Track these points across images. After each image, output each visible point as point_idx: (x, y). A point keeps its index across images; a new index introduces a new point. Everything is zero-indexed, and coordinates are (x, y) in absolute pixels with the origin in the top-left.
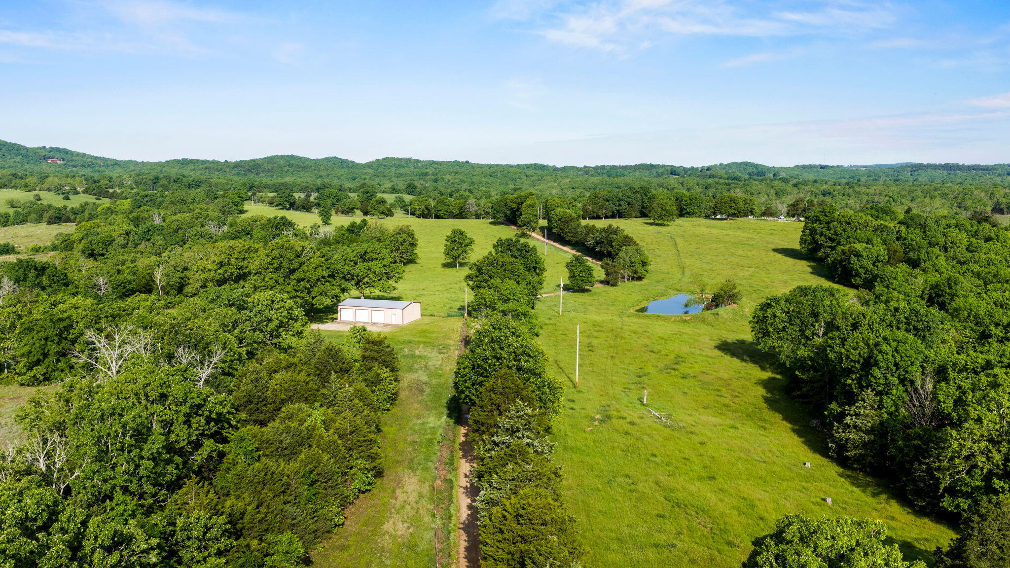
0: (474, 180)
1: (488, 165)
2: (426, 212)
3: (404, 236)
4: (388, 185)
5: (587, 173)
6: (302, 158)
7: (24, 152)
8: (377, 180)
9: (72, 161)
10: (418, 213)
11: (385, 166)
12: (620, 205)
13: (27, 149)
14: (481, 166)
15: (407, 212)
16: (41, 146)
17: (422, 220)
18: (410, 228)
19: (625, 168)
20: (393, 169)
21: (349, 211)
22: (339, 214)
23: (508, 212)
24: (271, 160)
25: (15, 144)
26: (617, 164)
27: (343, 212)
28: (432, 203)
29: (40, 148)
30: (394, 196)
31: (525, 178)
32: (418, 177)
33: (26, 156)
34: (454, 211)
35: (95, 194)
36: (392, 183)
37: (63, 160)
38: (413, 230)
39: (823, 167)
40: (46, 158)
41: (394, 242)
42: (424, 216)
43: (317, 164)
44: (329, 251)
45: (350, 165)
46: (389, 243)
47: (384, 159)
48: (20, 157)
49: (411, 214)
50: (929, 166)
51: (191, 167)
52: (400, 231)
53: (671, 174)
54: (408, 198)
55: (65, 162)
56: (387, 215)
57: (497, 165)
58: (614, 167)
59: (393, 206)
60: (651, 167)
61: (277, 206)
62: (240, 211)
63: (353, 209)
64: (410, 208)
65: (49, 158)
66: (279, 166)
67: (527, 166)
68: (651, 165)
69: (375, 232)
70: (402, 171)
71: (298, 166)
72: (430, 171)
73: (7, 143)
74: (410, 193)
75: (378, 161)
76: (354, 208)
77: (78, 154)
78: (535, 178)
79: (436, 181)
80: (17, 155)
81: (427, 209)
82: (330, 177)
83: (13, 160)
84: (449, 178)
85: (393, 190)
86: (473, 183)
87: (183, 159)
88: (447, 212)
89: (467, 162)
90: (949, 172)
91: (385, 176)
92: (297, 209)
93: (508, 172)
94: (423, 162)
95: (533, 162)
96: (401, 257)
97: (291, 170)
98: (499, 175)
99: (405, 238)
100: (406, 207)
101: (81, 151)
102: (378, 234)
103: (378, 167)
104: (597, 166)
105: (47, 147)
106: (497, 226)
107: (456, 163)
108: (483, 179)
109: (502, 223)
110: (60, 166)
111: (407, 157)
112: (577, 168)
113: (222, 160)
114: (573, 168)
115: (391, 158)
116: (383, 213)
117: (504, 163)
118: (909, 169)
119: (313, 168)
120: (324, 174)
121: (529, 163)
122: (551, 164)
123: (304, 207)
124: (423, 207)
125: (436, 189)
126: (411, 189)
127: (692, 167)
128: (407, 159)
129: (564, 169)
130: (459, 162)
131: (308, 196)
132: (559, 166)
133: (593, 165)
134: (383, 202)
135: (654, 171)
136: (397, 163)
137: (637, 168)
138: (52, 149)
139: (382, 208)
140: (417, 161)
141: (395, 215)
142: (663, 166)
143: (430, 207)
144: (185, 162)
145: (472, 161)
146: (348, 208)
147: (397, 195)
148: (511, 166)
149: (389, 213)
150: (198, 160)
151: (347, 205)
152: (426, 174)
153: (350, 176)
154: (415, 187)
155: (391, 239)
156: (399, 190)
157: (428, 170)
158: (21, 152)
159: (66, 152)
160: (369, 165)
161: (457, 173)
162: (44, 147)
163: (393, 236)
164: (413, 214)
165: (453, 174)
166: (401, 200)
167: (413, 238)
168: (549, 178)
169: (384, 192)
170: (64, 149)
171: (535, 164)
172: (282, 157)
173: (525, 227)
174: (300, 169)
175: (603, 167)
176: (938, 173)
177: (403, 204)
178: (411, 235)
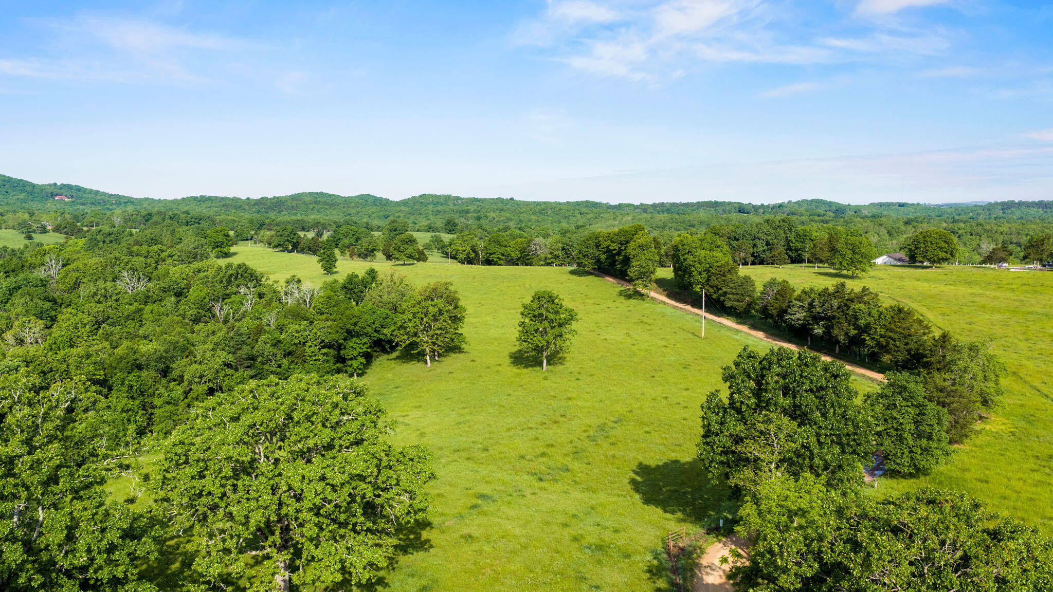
0: (522, 218)
1: (535, 202)
2: (473, 255)
3: (440, 302)
4: (424, 223)
5: (645, 211)
6: (332, 195)
7: (29, 188)
8: (412, 218)
9: (81, 198)
10: (462, 256)
11: (422, 203)
12: (755, 245)
13: (34, 186)
14: (527, 204)
15: (446, 255)
16: (52, 182)
17: (466, 267)
18: (451, 288)
19: (687, 205)
20: (431, 207)
21: (367, 254)
22: (355, 258)
23: (603, 257)
24: (297, 198)
25: (21, 180)
26: (678, 202)
27: (359, 256)
28: (481, 244)
29: (50, 185)
30: (429, 235)
31: (579, 215)
32: (458, 215)
33: (32, 193)
34: (513, 254)
35: (66, 233)
36: (429, 222)
37: (72, 197)
38: (456, 292)
39: (901, 205)
40: (53, 195)
41: (420, 315)
42: (470, 262)
43: (347, 202)
44: (298, 332)
45: (384, 202)
46: (411, 317)
47: (421, 196)
48: (25, 194)
49: (452, 258)
50: (1020, 204)
51: (208, 204)
52: (433, 294)
53: (740, 211)
54: (446, 237)
55: (74, 199)
56: (418, 260)
57: (545, 203)
58: (674, 205)
59: (427, 247)
60: (715, 205)
61: (276, 247)
62: (226, 254)
63: (373, 250)
64: (449, 250)
65: (57, 195)
66: (304, 203)
67: (578, 204)
68: (716, 203)
69: (389, 293)
70: (440, 208)
71: (325, 203)
72: (472, 208)
73: (11, 178)
74: (450, 232)
75: (414, 198)
76: (375, 250)
77: (91, 191)
78: (591, 215)
79: (479, 218)
80: (22, 191)
81: (474, 251)
82: (360, 214)
83: (16, 197)
84: (494, 215)
85: (430, 228)
86: (521, 221)
87: (201, 196)
88: (503, 255)
89: (512, 199)
90: (1045, 210)
91: (421, 214)
92: (302, 251)
93: (560, 209)
94: (463, 199)
95: (584, 200)
96: (434, 344)
97: (317, 207)
98: (549, 212)
99: (441, 306)
100: (444, 249)
101: (94, 188)
102: (394, 297)
103: (414, 204)
104: (654, 204)
105: (59, 184)
106: (583, 278)
107: (500, 200)
108: (532, 217)
109: (590, 274)
110: (66, 203)
111: (446, 193)
112: (633, 205)
113: (244, 198)
114: (629, 205)
115: (429, 195)
116: (411, 257)
117: (552, 200)
118: (1000, 207)
119: (342, 205)
120: (353, 211)
121: (580, 200)
122: (604, 201)
123: (310, 249)
124: (468, 248)
125: (480, 227)
126: (451, 227)
127: (762, 205)
128: (445, 196)
129: (620, 207)
130: (503, 199)
131: (320, 235)
132: (613, 203)
133: (651, 203)
134: (412, 241)
135: (720, 209)
136: (435, 200)
137: (700, 205)
138: (64, 186)
139: (410, 250)
140: (457, 198)
141: (430, 258)
142: (730, 203)
143: (477, 248)
144: (203, 200)
145: (517, 198)
146: (367, 250)
147: (433, 234)
148: (560, 204)
149: (421, 257)
150: (216, 197)
151: (365, 245)
152: (468, 212)
153: (382, 214)
154: (456, 225)
155: (415, 310)
156: (437, 228)
157: (469, 208)
158: (26, 188)
159: (79, 189)
160: (405, 203)
161: (502, 210)
162: (55, 184)
163: (419, 303)
164: (454, 257)
165: (498, 212)
166: (437, 241)
167: (456, 307)
168: (606, 215)
169: (418, 231)
170: (76, 186)
171: (587, 202)
172: (310, 194)
173: (640, 282)
174: (327, 207)
175: (662, 204)
176: (1033, 211)
177: (441, 244)
178: (453, 301)
